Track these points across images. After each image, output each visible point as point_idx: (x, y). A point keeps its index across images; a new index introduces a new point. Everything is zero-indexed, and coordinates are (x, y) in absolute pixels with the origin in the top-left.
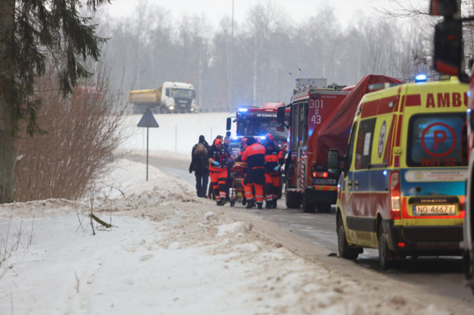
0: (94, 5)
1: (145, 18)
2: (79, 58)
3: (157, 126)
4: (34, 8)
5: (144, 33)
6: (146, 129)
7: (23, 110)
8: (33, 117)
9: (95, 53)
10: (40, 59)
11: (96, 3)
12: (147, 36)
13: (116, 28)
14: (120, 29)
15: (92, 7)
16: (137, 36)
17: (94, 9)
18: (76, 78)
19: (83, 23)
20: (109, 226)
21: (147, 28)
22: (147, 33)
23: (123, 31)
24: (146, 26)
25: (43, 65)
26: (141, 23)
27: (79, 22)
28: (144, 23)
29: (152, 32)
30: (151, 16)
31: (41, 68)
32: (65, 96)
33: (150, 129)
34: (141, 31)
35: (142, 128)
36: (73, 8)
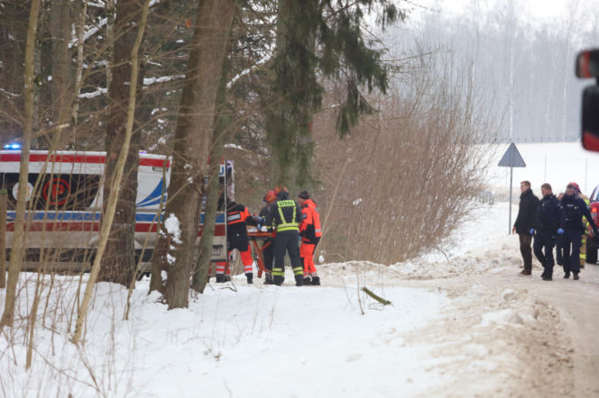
0: (383, 24)
1: (577, 17)
2: (363, 90)
3: (524, 166)
4: (315, 28)
5: (575, 36)
6: (509, 169)
7: (293, 154)
8: (304, 163)
9: (383, 85)
10: (318, 90)
11: (386, 22)
12: (580, 40)
13: (540, 31)
14: (544, 32)
15: (381, 25)
16: (567, 40)
17: (383, 29)
18: (357, 115)
19: (367, 46)
20: (389, 303)
21: (579, 30)
22: (579, 36)
23: (548, 34)
24: (578, 27)
25: (321, 98)
26: (572, 24)
27: (362, 44)
28: (575, 24)
29: (587, 34)
30: (584, 14)
31: (318, 102)
32: (341, 137)
33: (514, 169)
34: (572, 33)
35: (503, 168)
36: (358, 28)
